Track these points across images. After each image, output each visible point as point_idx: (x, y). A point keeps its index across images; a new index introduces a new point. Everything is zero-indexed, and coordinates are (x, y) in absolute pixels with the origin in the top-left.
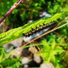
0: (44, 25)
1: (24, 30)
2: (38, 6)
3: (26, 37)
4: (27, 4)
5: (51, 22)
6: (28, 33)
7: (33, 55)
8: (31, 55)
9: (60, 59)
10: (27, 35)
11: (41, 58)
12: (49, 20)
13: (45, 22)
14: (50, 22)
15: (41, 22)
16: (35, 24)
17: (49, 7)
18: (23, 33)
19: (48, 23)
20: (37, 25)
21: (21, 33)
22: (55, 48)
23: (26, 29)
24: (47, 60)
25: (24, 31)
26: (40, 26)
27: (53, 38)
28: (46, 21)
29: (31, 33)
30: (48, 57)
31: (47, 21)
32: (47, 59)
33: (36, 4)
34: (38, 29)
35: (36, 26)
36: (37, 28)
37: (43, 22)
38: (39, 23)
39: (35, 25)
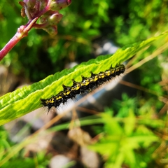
0: (93, 75)
1: (43, 90)
2: (91, 27)
3: (50, 108)
4: (50, 26)
5: (111, 68)
6: (54, 97)
7: (79, 148)
8: (75, 148)
9: (148, 159)
10: (53, 102)
11: (99, 156)
12: (105, 63)
13: (95, 69)
14: (108, 68)
15: (86, 70)
16: (70, 76)
17: (117, 30)
18: (43, 97)
19: (104, 71)
20: (76, 76)
21: (37, 98)
22: (135, 131)
23: (48, 89)
24: (114, 162)
25: (43, 93)
26: (84, 78)
27: (129, 106)
28: (97, 67)
29: (60, 97)
30: (117, 153)
31: (100, 67)
32: (113, 158)
33: (87, 24)
34: (77, 88)
35: (73, 80)
36: (75, 84)
37: (90, 70)
38: (80, 73)
39: (72, 78)
